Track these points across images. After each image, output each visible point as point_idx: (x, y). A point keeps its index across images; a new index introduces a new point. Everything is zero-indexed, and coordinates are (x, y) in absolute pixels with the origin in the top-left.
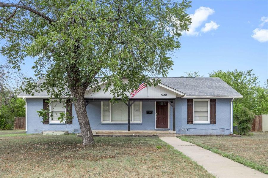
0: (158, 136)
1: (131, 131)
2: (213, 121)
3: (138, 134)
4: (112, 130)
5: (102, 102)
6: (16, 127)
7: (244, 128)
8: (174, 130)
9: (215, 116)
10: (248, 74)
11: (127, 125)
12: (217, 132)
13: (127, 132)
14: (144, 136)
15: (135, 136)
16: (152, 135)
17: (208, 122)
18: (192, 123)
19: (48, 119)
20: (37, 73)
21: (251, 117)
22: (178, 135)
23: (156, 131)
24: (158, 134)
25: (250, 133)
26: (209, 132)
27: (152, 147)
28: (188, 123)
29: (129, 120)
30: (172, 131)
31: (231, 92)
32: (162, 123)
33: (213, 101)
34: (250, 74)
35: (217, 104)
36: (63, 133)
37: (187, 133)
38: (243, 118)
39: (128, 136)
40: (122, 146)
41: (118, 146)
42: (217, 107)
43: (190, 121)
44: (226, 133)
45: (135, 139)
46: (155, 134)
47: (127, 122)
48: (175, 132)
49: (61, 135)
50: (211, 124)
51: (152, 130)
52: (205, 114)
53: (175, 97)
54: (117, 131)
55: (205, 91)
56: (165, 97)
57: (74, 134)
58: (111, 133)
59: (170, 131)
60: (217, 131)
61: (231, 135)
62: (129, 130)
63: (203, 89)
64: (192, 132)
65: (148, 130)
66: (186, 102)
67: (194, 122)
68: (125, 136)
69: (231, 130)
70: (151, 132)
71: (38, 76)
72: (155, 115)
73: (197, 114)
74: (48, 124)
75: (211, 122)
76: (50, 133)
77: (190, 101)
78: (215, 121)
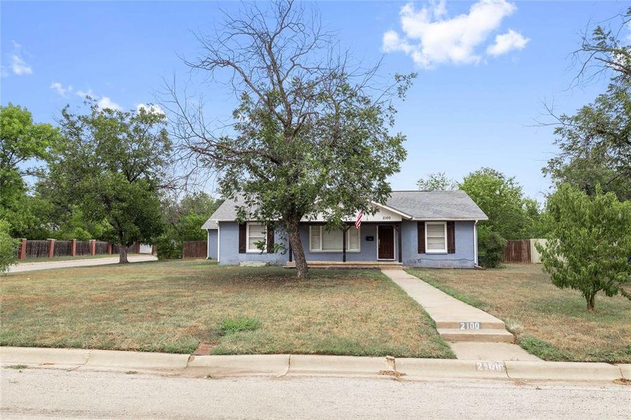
0: (379, 269)
1: (347, 262)
2: (451, 249)
3: (355, 266)
4: (322, 260)
5: (310, 227)
6: (186, 256)
7: (493, 259)
8: (400, 261)
9: (454, 243)
10: (509, 183)
11: (342, 255)
12: (457, 264)
13: (342, 263)
14: (363, 268)
15: (353, 268)
16: (372, 267)
17: (446, 251)
18: (424, 252)
19: (245, 247)
20: (247, 200)
21: (501, 244)
22: (405, 267)
23: (378, 263)
24: (380, 266)
25: (502, 265)
26: (447, 264)
27: (369, 279)
28: (419, 253)
29: (344, 249)
30: (397, 263)
31: (474, 212)
32: (386, 252)
33: (451, 225)
34: (513, 182)
35: (456, 229)
36: (264, 264)
37: (418, 265)
38: (492, 246)
39: (343, 269)
40: (339, 278)
41: (335, 278)
42: (456, 232)
43: (421, 249)
44: (469, 264)
45: (352, 271)
46: (376, 266)
47: (342, 251)
48: (402, 263)
49: (262, 267)
50: (449, 253)
51: (373, 260)
52: (441, 241)
53: (401, 220)
54: (330, 263)
55: (441, 212)
56: (389, 220)
57: (277, 266)
58: (322, 264)
59: (394, 263)
60: (458, 262)
61: (476, 268)
62: (344, 261)
63: (438, 208)
64: (424, 263)
65: (368, 260)
66: (416, 225)
67: (427, 251)
68: (340, 268)
69: (476, 261)
70: (372, 263)
71: (249, 203)
72: (378, 241)
73: (431, 241)
74: (245, 252)
75: (448, 250)
76: (249, 264)
77: (421, 225)
78: (454, 250)
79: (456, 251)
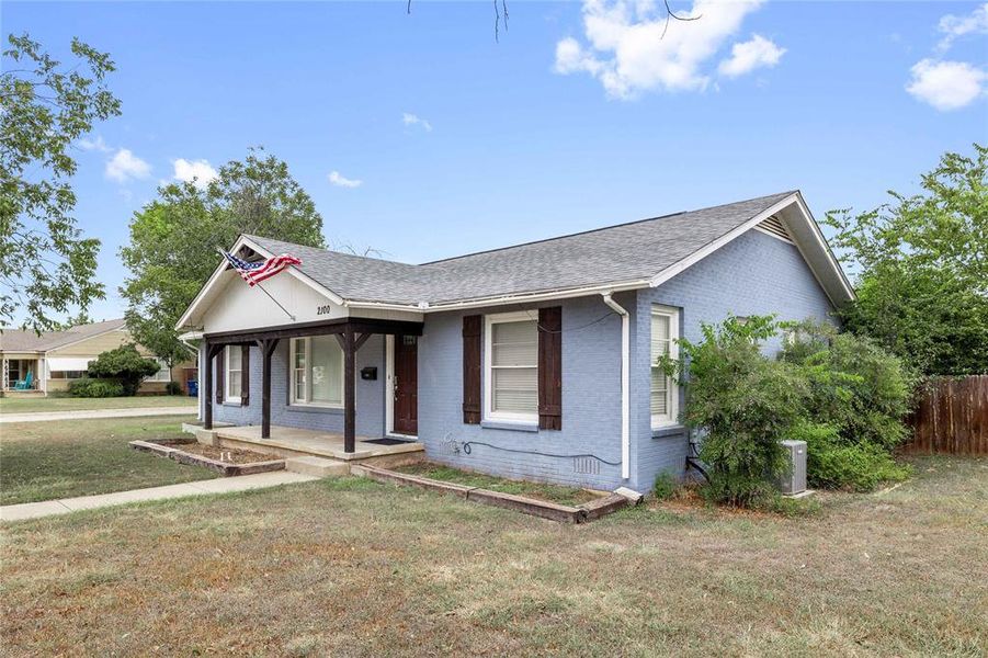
2: (550, 414)
9: (557, 391)
12: (566, 472)
18: (479, 421)
26: (536, 468)
28: (466, 421)
33: (551, 317)
37: (464, 461)
42: (565, 346)
43: (472, 412)
44: (606, 479)
50: (542, 427)
53: (346, 313)
60: (567, 463)
64: (479, 460)
66: (460, 327)
67: (486, 416)
69: (626, 470)
72: (389, 381)
74: (222, 402)
75: (540, 417)
78: (559, 417)
79: (564, 421)
